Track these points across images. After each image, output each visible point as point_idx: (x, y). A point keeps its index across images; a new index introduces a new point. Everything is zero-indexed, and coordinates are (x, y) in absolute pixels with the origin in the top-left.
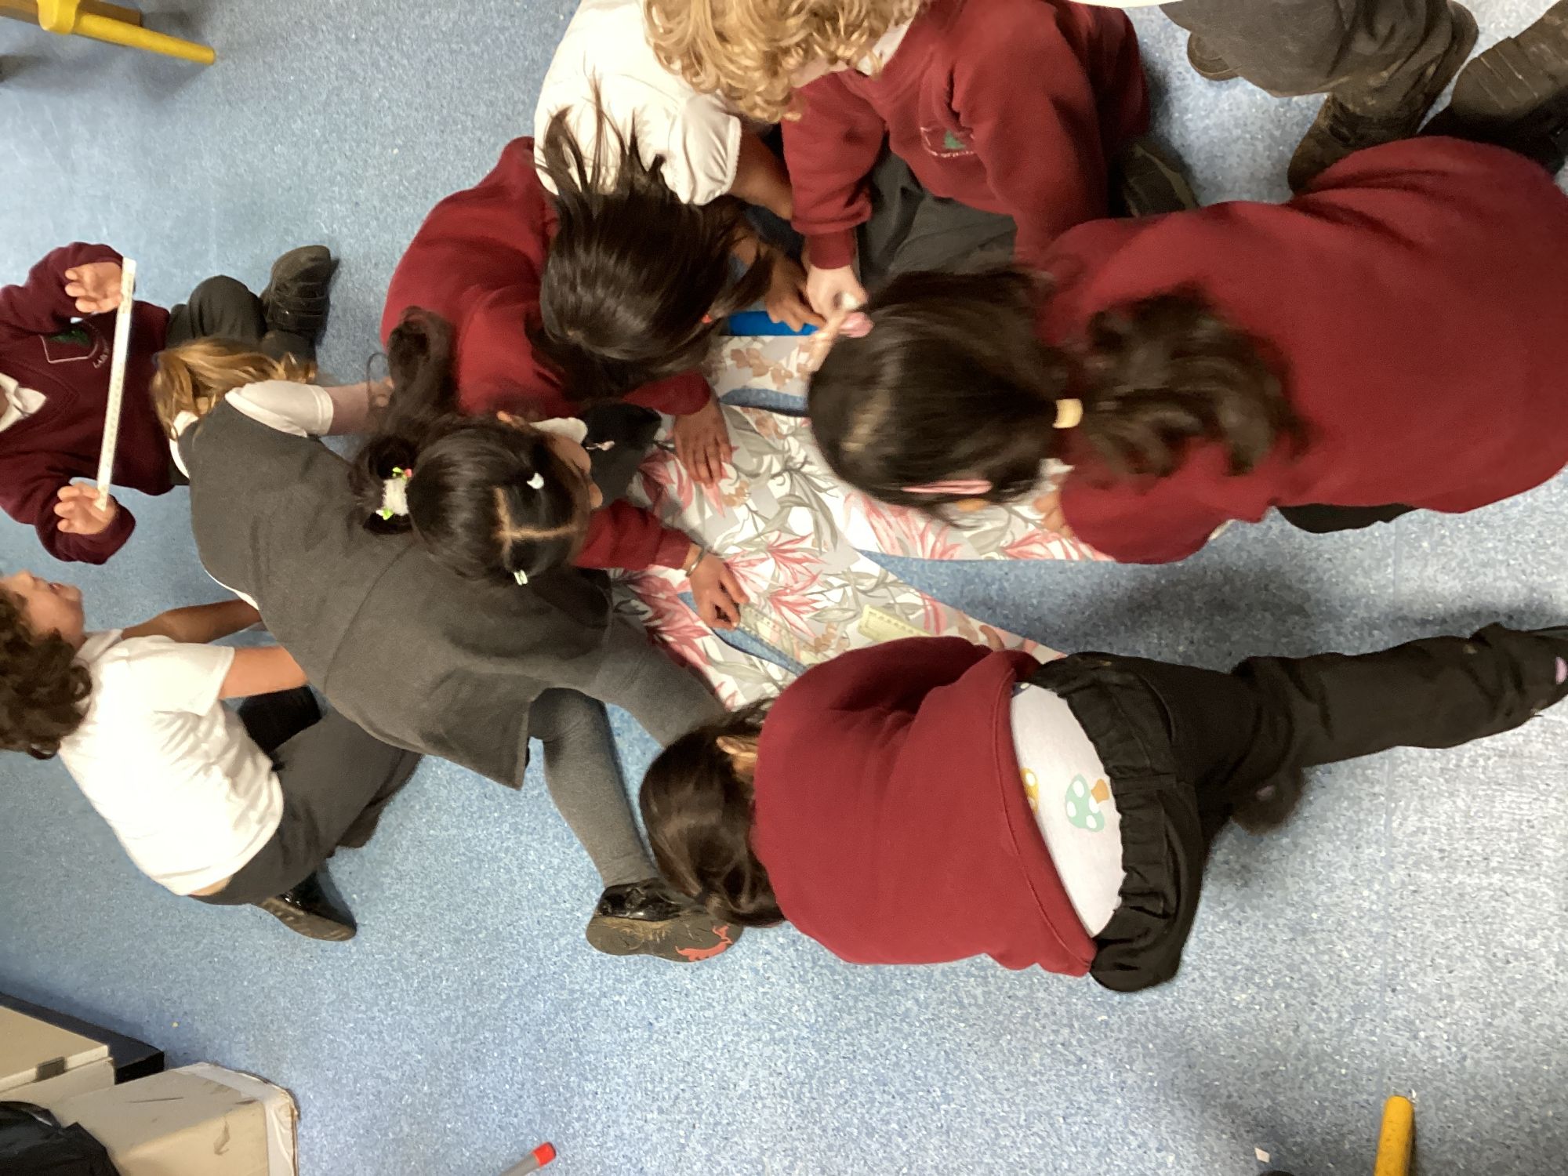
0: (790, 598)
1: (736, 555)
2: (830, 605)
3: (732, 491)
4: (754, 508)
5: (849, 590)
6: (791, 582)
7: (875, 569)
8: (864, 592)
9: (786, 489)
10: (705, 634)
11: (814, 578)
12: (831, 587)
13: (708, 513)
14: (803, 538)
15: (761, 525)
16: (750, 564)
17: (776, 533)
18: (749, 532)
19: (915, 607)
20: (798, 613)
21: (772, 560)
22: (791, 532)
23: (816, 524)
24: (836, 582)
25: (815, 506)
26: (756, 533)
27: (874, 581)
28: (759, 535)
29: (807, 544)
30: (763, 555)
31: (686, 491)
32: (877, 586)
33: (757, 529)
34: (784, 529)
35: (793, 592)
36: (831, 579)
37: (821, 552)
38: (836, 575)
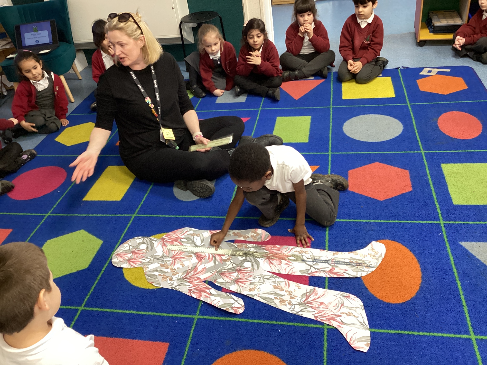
0: (241, 281)
1: (225, 272)
2: (255, 281)
3: (226, 258)
4: (232, 262)
5: (261, 278)
6: (242, 277)
7: (271, 274)
8: (266, 279)
9: (244, 258)
10: (211, 289)
11: (251, 276)
12: (256, 277)
13: (217, 263)
14: (248, 268)
15: (234, 265)
16: (230, 273)
17: (239, 267)
18: (231, 266)
19: (282, 282)
20: (244, 284)
21: (237, 273)
22: (245, 267)
23: (252, 265)
24: (258, 277)
25: (253, 261)
26: (232, 267)
27: (269, 277)
28: (234, 267)
29: (249, 269)
30: (234, 272)
31: (210, 259)
32: (270, 277)
33: (233, 266)
34: (242, 266)
35: (243, 279)
36: (256, 276)
37: (253, 271)
38: (258, 275)
